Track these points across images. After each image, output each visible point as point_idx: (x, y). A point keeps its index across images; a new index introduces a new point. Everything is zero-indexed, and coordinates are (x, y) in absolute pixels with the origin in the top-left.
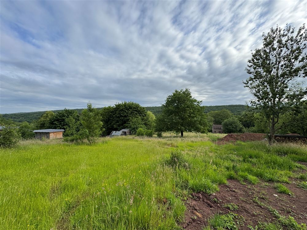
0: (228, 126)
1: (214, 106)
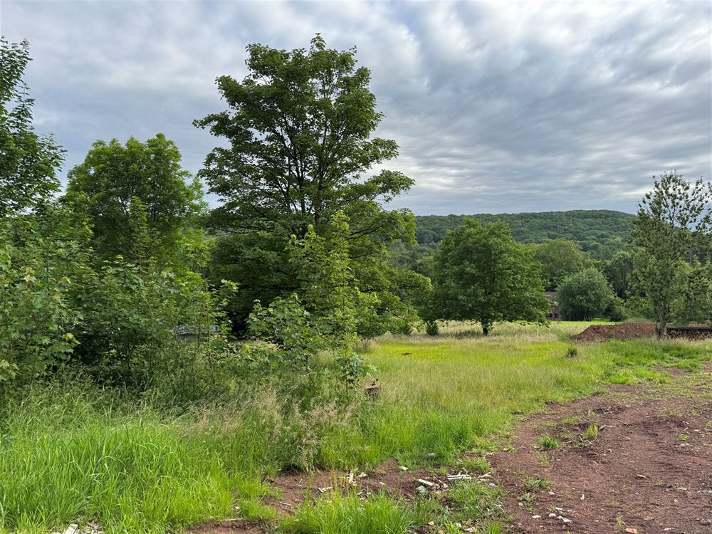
0: (574, 297)
1: (517, 216)
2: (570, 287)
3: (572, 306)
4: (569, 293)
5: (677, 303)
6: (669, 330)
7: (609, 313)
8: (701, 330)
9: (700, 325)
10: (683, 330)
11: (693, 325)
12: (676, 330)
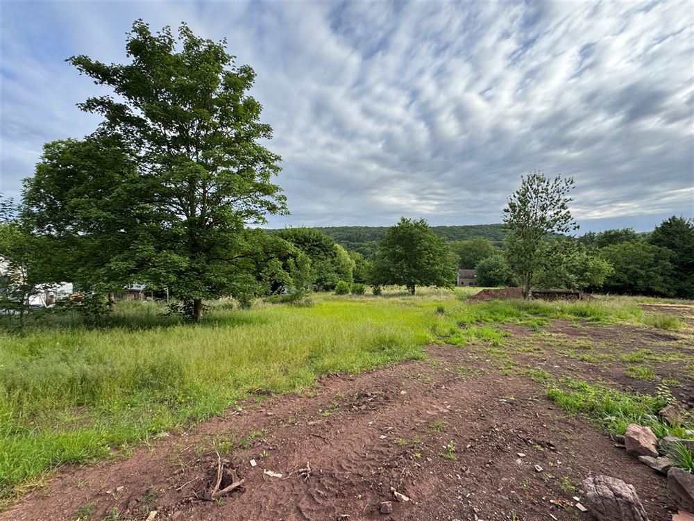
0: (486, 273)
1: (461, 227)
2: (483, 266)
3: (484, 278)
4: (483, 270)
5: (538, 274)
6: (534, 293)
7: (508, 282)
8: (559, 294)
9: (557, 290)
10: (544, 293)
11: (552, 289)
12: (539, 293)
